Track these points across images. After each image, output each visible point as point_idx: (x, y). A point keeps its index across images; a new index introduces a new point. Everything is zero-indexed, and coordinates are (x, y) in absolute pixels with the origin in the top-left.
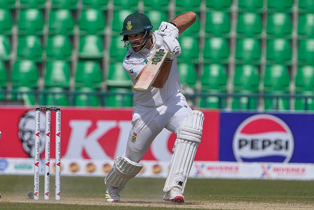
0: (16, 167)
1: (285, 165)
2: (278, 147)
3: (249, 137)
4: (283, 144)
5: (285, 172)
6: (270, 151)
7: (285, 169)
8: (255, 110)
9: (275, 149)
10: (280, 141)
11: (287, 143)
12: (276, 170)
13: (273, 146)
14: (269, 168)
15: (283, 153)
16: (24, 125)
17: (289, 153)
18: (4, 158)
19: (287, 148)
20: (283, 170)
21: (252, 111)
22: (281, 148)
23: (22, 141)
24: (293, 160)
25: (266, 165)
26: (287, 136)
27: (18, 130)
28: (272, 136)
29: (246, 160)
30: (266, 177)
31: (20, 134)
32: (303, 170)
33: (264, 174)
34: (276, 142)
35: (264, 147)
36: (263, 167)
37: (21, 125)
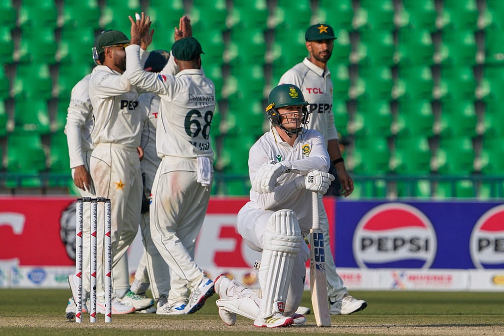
0: (57, 279)
1: (424, 272)
2: (414, 247)
3: (375, 235)
4: (422, 243)
5: (425, 281)
6: (404, 253)
7: (425, 278)
8: (384, 197)
9: (411, 250)
10: (418, 239)
11: (427, 242)
12: (412, 278)
13: (408, 246)
14: (402, 275)
15: (421, 255)
16: (67, 221)
17: (429, 256)
18: (41, 267)
19: (427, 249)
20: (422, 278)
21: (380, 198)
22: (419, 248)
23: (65, 243)
24: (436, 265)
25: (398, 272)
26: (426, 233)
27: (60, 228)
28: (407, 233)
29: (371, 266)
30: (398, 288)
31: (63, 234)
32: (449, 278)
33: (396, 283)
34: (412, 241)
35: (396, 248)
36: (394, 275)
37: (63, 222)
